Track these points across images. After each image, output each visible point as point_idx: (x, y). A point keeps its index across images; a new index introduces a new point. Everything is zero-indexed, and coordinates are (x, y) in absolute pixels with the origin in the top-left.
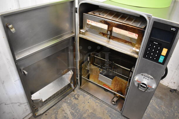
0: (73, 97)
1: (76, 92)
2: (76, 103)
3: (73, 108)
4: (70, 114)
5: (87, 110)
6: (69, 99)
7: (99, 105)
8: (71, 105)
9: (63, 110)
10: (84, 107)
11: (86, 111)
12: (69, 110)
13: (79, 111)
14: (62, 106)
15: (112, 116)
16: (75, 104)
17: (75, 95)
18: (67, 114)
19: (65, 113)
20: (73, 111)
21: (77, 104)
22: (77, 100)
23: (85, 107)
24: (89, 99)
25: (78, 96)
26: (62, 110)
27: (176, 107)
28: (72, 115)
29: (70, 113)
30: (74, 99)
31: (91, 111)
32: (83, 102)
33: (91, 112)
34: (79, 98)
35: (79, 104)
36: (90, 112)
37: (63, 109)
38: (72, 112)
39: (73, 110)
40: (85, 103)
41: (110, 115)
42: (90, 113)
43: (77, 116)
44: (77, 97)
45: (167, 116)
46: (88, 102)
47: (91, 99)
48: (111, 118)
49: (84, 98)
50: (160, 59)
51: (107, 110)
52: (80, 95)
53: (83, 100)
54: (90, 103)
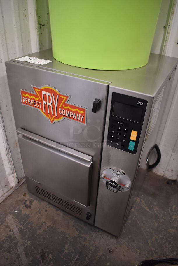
0: (23, 204)
1: (28, 197)
2: (27, 213)
3: (22, 222)
4: (18, 232)
5: (44, 222)
6: (17, 208)
7: (61, 214)
8: (19, 217)
9: (8, 227)
10: (38, 219)
11: (42, 224)
12: (17, 226)
13: (31, 226)
14: (6, 220)
15: (80, 229)
16: (25, 215)
17: (26, 201)
18: (13, 231)
19: (10, 231)
20: (22, 226)
21: (29, 215)
22: (29, 209)
23: (40, 219)
24: (47, 206)
25: (31, 202)
26: (6, 226)
27: (175, 206)
28: (20, 232)
29: (18, 230)
30: (25, 207)
31: (49, 224)
32: (38, 211)
33: (50, 226)
34: (32, 206)
35: (32, 215)
36: (48, 225)
37: (7, 225)
38: (22, 228)
39: (22, 224)
40: (40, 213)
41: (77, 227)
42: (47, 227)
43: (28, 233)
44: (29, 205)
45: (162, 220)
46: (46, 211)
47: (51, 206)
48: (79, 231)
49: (39, 204)
50: (130, 145)
51: (74, 221)
52: (33, 201)
53: (38, 208)
54: (48, 212)
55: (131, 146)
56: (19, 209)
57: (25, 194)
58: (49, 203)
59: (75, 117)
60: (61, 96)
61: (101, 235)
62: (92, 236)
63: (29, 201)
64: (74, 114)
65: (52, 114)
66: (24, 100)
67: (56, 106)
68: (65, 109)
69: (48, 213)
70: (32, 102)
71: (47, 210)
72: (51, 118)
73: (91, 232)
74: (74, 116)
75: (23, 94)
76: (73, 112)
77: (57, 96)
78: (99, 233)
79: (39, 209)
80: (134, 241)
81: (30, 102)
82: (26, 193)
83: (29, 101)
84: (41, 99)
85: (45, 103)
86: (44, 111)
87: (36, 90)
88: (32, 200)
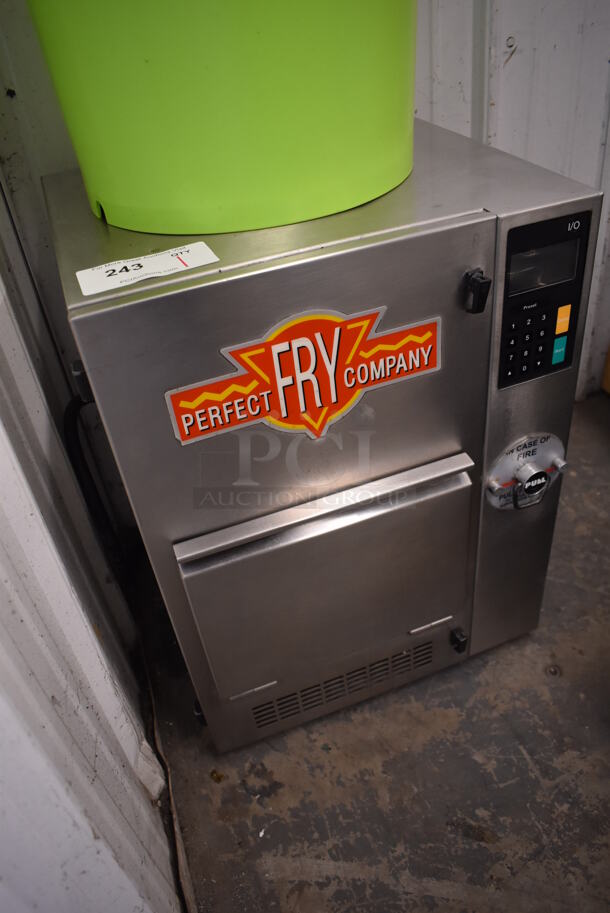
0: (251, 801)
1: (235, 770)
2: (294, 803)
3: (316, 835)
4: (341, 863)
5: (362, 773)
6: (249, 823)
7: (367, 715)
8: (290, 835)
9: (301, 886)
10: (339, 783)
11: (366, 782)
12: (318, 857)
13: (347, 815)
14: (271, 882)
15: (449, 698)
16: (294, 813)
17: (244, 782)
18: (327, 878)
19: (321, 885)
20: (329, 844)
21: (302, 802)
22: (281, 791)
23: (342, 779)
25: (263, 773)
26: (292, 891)
28: (348, 858)
29: (335, 858)
30: (267, 800)
31: (376, 764)
32: (312, 769)
33: (385, 764)
34: (277, 778)
35: (310, 793)
36: (380, 769)
37: (290, 886)
38: (335, 846)
39: (324, 837)
40: (321, 767)
41: (437, 701)
42: (384, 772)
43: (368, 836)
44: (266, 783)
46: (326, 748)
47: (318, 726)
48: (453, 705)
49: (289, 754)
50: (556, 351)
51: (412, 698)
52: (262, 765)
53: (298, 763)
54: (336, 744)
55: (559, 351)
56: (259, 823)
57: (214, 772)
58: (307, 725)
59: (404, 365)
60: (350, 327)
61: (498, 663)
62: (488, 684)
63: (252, 776)
64: (401, 356)
65: (319, 404)
66: (186, 425)
67: (331, 369)
68: (367, 362)
69: (338, 748)
70: (226, 412)
71: (326, 745)
72: (311, 422)
73: (477, 679)
74: (399, 366)
75: (184, 404)
76: (396, 353)
77: (337, 330)
78: (490, 663)
79: (306, 766)
80: (559, 610)
81: (217, 415)
82: (213, 768)
83: (212, 417)
84: (267, 379)
85: (288, 381)
86: (284, 414)
87: (245, 356)
88: (253, 766)
